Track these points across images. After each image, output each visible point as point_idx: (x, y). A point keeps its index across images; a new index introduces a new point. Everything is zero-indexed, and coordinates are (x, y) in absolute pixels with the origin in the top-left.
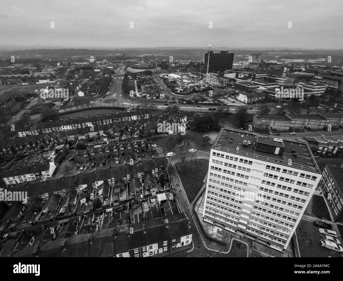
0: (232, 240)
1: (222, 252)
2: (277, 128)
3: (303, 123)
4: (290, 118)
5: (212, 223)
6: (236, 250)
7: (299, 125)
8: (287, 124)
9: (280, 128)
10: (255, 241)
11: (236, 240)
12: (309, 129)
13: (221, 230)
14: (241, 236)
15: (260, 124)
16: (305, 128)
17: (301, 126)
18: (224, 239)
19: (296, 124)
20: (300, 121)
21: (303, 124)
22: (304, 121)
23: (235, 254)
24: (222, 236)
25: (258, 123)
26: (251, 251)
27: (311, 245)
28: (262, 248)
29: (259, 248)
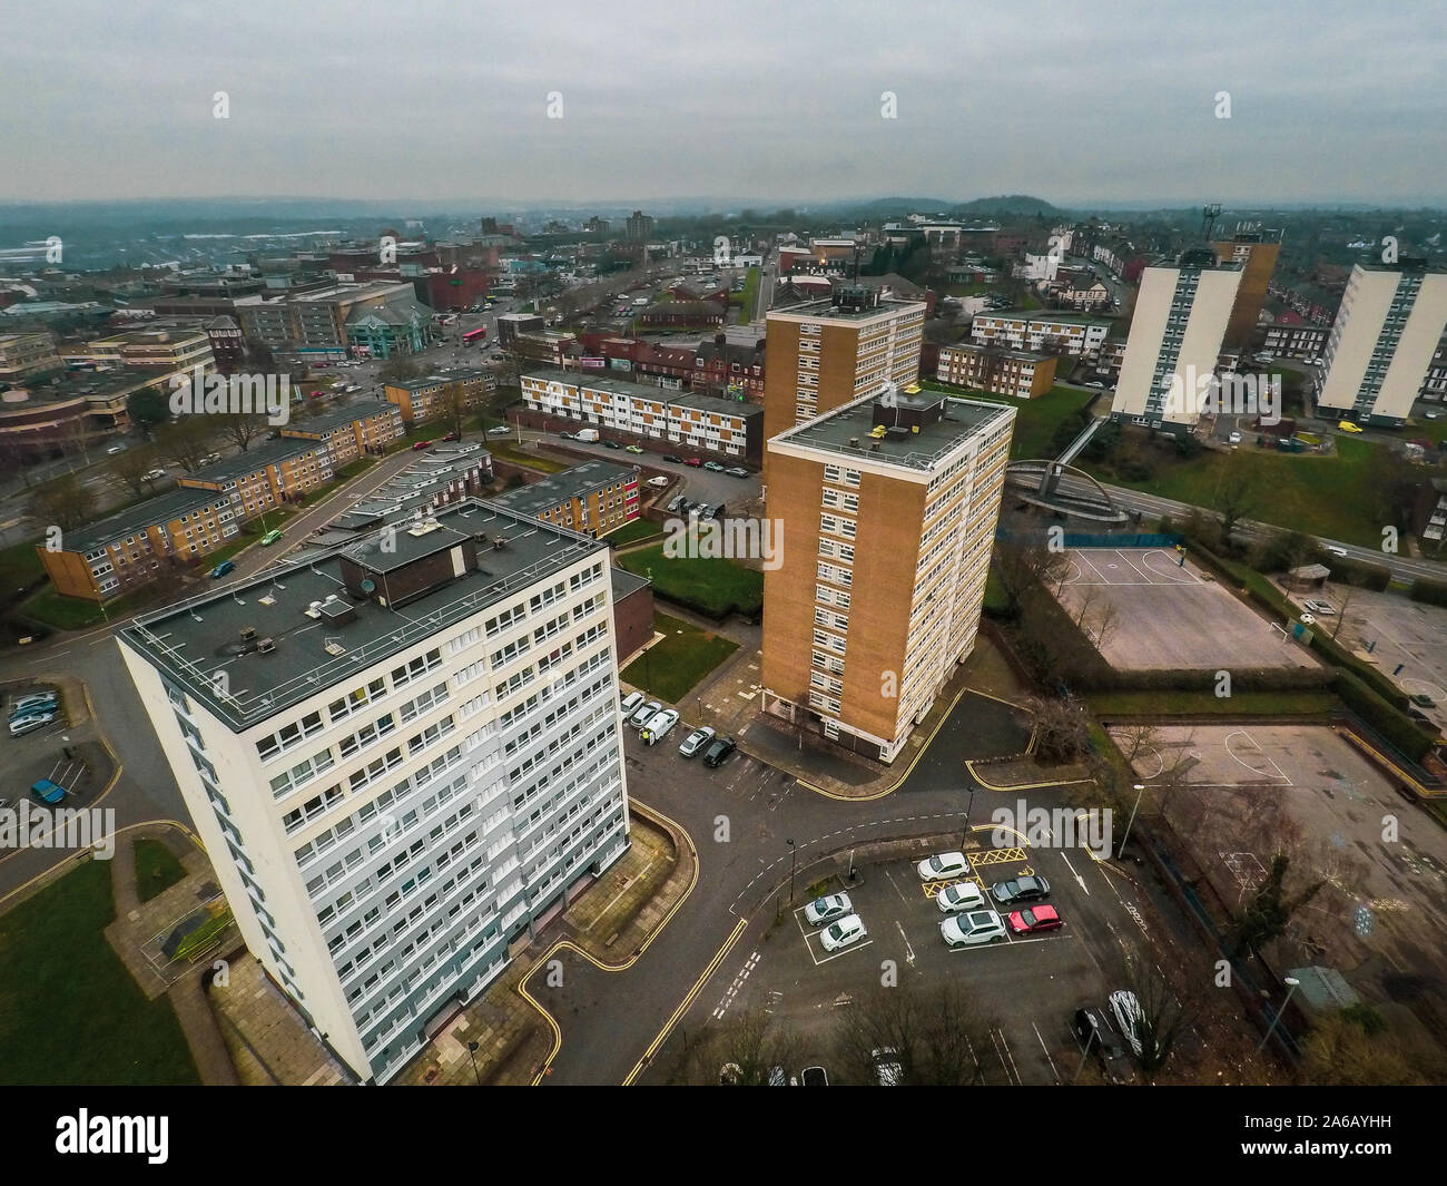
0: (525, 994)
1: (548, 1062)
2: (193, 548)
3: (267, 485)
4: (209, 486)
5: (417, 1047)
6: (564, 996)
7: (261, 499)
8: (222, 515)
9: (205, 542)
10: (564, 910)
11: (530, 974)
12: (301, 498)
13: (462, 1023)
14: (526, 951)
15: (109, 567)
16: (284, 499)
17: (270, 498)
18: (507, 1025)
19: (249, 499)
20: (255, 482)
21: (270, 491)
22: (267, 478)
23: (576, 1010)
24: (489, 1030)
25: (97, 568)
26: (588, 944)
27: (640, 766)
28: (593, 899)
29: (591, 911)
